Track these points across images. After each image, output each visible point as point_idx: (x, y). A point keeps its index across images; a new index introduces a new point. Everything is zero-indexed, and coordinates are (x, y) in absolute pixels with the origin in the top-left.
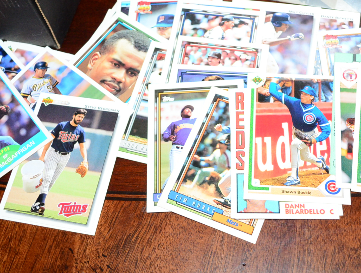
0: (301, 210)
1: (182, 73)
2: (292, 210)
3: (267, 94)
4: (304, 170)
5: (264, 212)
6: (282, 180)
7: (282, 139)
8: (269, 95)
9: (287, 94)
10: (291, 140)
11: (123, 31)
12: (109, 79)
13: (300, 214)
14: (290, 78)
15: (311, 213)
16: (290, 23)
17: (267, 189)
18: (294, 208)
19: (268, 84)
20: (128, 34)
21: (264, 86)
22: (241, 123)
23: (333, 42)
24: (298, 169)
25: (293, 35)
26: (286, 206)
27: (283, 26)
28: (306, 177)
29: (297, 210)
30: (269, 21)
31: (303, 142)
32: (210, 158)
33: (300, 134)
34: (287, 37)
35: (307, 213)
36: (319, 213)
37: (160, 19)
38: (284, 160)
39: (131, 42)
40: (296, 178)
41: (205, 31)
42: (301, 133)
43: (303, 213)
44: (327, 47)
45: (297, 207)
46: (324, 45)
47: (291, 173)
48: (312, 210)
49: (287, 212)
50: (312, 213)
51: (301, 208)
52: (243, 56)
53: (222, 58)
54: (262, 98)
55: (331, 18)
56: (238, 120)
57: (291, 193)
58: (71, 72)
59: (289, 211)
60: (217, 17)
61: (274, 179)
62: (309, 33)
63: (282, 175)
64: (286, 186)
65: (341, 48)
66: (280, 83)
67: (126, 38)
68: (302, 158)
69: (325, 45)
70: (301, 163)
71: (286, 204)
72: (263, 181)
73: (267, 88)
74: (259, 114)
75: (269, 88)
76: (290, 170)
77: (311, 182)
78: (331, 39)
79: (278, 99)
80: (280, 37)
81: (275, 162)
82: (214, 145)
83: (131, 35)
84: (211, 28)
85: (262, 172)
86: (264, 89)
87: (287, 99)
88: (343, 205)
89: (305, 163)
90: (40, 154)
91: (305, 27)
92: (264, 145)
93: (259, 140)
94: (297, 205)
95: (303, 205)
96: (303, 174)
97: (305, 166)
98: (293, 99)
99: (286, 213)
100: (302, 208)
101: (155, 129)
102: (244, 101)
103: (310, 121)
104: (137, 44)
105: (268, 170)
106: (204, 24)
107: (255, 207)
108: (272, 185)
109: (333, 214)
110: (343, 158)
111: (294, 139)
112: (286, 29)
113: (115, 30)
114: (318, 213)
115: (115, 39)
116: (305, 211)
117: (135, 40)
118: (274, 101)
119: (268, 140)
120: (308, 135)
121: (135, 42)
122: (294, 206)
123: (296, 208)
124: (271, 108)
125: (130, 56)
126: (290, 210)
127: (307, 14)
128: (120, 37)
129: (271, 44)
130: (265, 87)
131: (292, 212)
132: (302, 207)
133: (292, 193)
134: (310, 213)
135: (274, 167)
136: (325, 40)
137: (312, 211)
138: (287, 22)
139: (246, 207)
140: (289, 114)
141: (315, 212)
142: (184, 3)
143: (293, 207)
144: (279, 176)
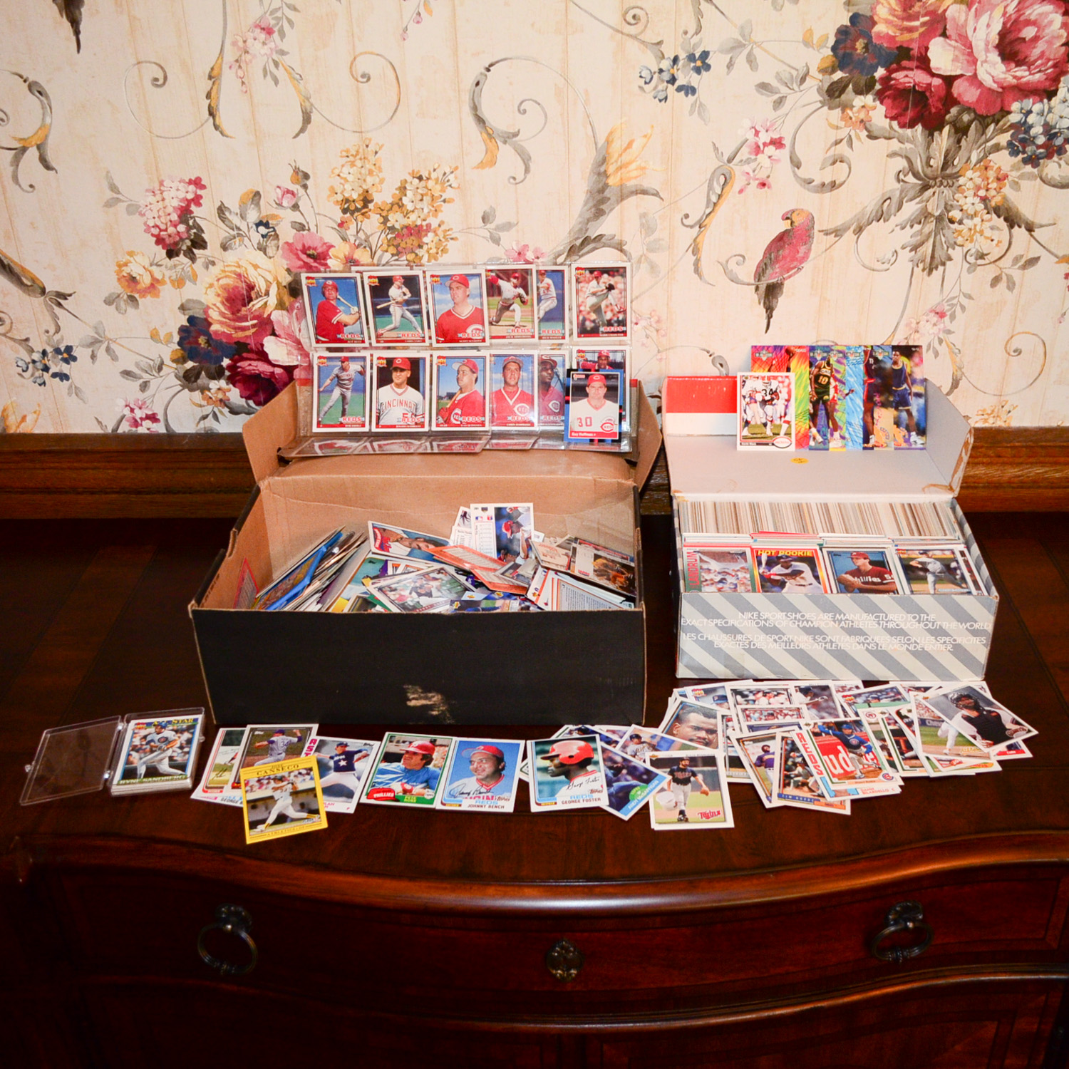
0: (873, 791)
1: (751, 727)
3: (819, 732)
7: (841, 756)
9: (832, 730)
11: (689, 708)
12: (695, 738)
13: (874, 794)
16: (814, 691)
17: (845, 783)
18: (867, 791)
19: (816, 726)
20: (695, 710)
22: (809, 750)
24: (860, 770)
25: (819, 698)
26: (862, 791)
27: (810, 694)
29: (870, 792)
30: (798, 691)
31: (856, 755)
32: (796, 772)
34: (816, 699)
37: (717, 698)
39: (700, 714)
40: (861, 775)
41: (754, 701)
44: (847, 702)
45: (869, 790)
47: (856, 772)
48: (880, 790)
49: (864, 793)
50: (881, 792)
52: (790, 713)
53: (775, 715)
54: (816, 734)
55: (842, 685)
56: (806, 749)
58: (662, 738)
60: (759, 692)
61: (847, 777)
64: (857, 779)
65: (857, 701)
66: (825, 725)
67: (694, 712)
68: (860, 764)
69: (845, 701)
71: (861, 789)
72: (840, 779)
74: (818, 743)
75: (818, 728)
77: (873, 776)
78: (848, 697)
79: (827, 734)
80: (811, 700)
81: (842, 767)
82: (795, 764)
83: (698, 710)
84: (758, 699)
86: (815, 729)
87: (834, 733)
88: (899, 785)
90: (666, 787)
91: (826, 693)
95: (873, 788)
97: (864, 768)
98: (837, 732)
102: (804, 738)
103: (855, 743)
104: (705, 715)
106: (751, 697)
107: (840, 793)
108: (847, 780)
109: (894, 790)
110: (888, 760)
111: (849, 754)
112: (812, 695)
114: (885, 791)
115: (684, 714)
116: (877, 792)
117: (702, 713)
120: (858, 751)
125: (703, 723)
128: (689, 712)
129: (807, 704)
131: (867, 793)
136: (843, 698)
138: (811, 691)
139: (835, 794)
140: (839, 741)
142: (731, 687)
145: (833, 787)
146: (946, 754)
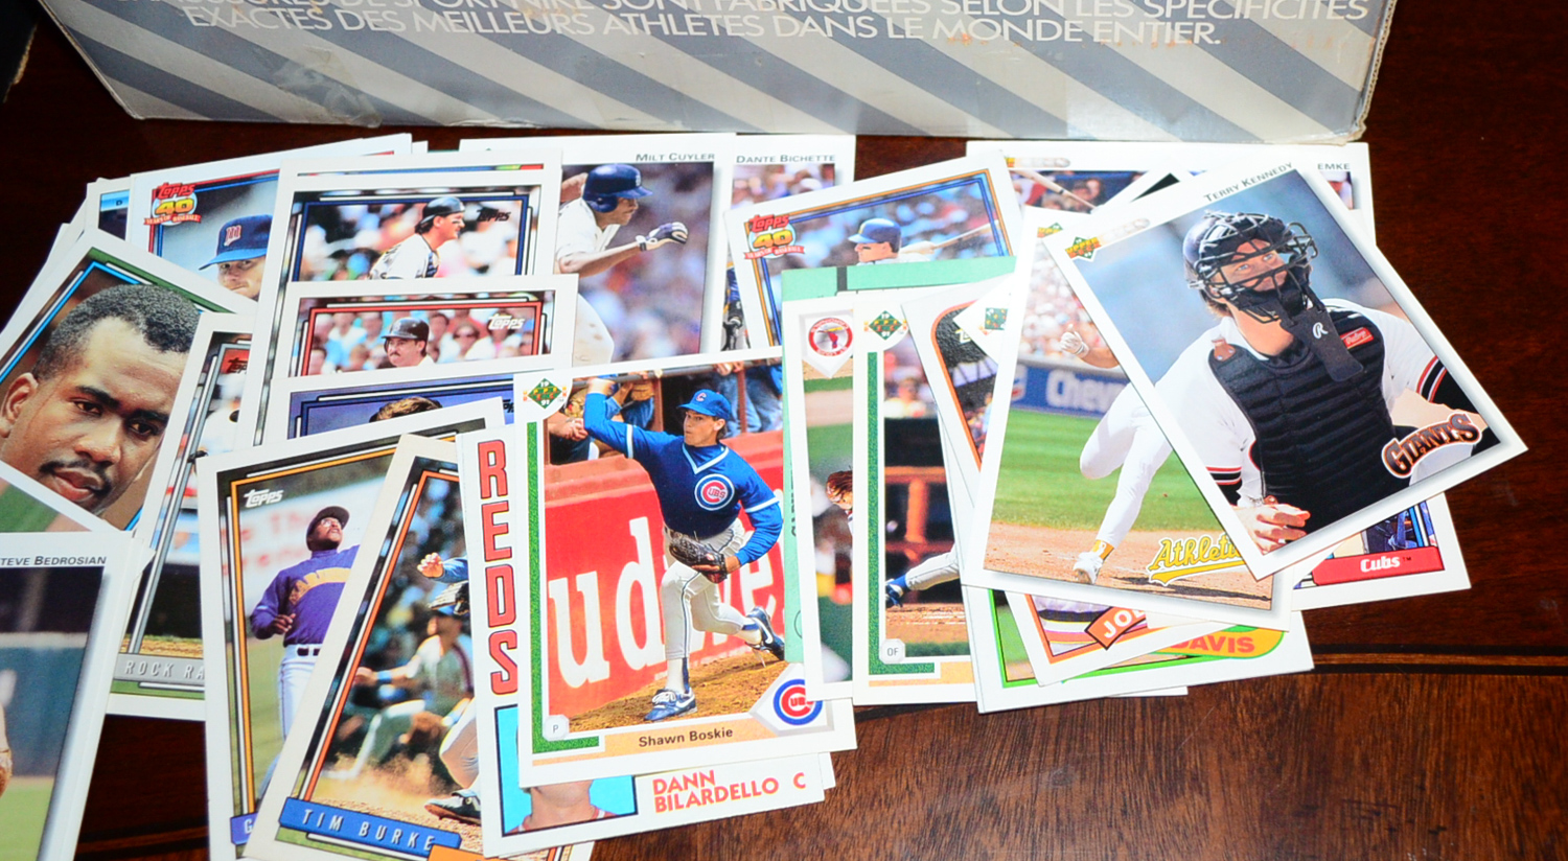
0: (703, 792)
1: (306, 406)
2: (676, 796)
3: (578, 435)
4: (708, 660)
5: (589, 819)
6: (638, 704)
7: (630, 573)
8: (582, 437)
9: (639, 424)
10: (660, 571)
11: (108, 293)
12: (68, 457)
13: (702, 806)
14: (648, 372)
15: (737, 795)
16: (644, 194)
17: (594, 742)
18: (681, 789)
19: (578, 402)
20: (126, 301)
21: (566, 411)
22: (501, 542)
23: (774, 237)
24: (688, 660)
25: (654, 233)
26: (656, 787)
27: (621, 208)
28: (716, 681)
29: (693, 795)
30: (577, 196)
31: (699, 570)
32: (408, 671)
33: (686, 547)
34: (635, 240)
35: (724, 799)
36: (760, 794)
37: (228, 234)
38: (641, 639)
39: (138, 324)
40: (681, 692)
41: (372, 256)
42: (691, 545)
43: (711, 801)
44: (758, 255)
45: (689, 785)
46: (748, 251)
47: (666, 678)
48: (737, 785)
49: (661, 806)
50: (739, 797)
51: (703, 785)
52: (500, 322)
53: (431, 337)
54: (563, 450)
55: (768, 162)
56: (491, 531)
57: (668, 742)
59: (666, 803)
60: (408, 205)
61: (613, 707)
62: (702, 220)
63: (637, 689)
64: (653, 721)
65: (802, 252)
66: (618, 394)
67: (119, 314)
68: (699, 625)
69: (751, 251)
70: (696, 641)
71: (656, 782)
72: (580, 719)
73: (577, 414)
74: (554, 504)
75: (582, 413)
76: (663, 667)
77: (730, 696)
78: (770, 230)
79: (613, 446)
80: (614, 243)
81: (613, 652)
82: (418, 625)
83: (136, 302)
84: (392, 243)
85: (574, 690)
86: (568, 419)
87: (642, 438)
88: (832, 753)
89: (709, 638)
91: (690, 203)
92: (576, 600)
93: (560, 587)
94: (692, 778)
95: (708, 775)
96: (702, 675)
97: (709, 648)
98: (660, 437)
99: (658, 810)
100: (708, 785)
101: (224, 604)
102: (506, 469)
103: (717, 500)
104: (155, 328)
105: (592, 681)
106: (367, 237)
107: (558, 806)
108: (607, 727)
109: (803, 786)
110: (823, 602)
111: (670, 566)
112: (629, 216)
113: (80, 294)
114: (756, 793)
115: (82, 322)
116: (717, 795)
117: (148, 316)
118: (602, 454)
119: (588, 582)
120: (712, 547)
121: (150, 323)
122: (682, 785)
123: (686, 788)
124: (592, 478)
125: (133, 372)
126: (669, 797)
127: (693, 160)
128: (100, 313)
129: (586, 270)
130: (572, 414)
131: (677, 802)
132: (706, 781)
133: (673, 742)
134: (734, 798)
135: (613, 669)
136: (751, 234)
137: (739, 789)
138: (632, 193)
139: (530, 812)
140: (651, 487)
141: (749, 790)
142: (299, 175)
143: (679, 787)
144: (627, 694)
145: (533, 770)
146: (1084, 579)
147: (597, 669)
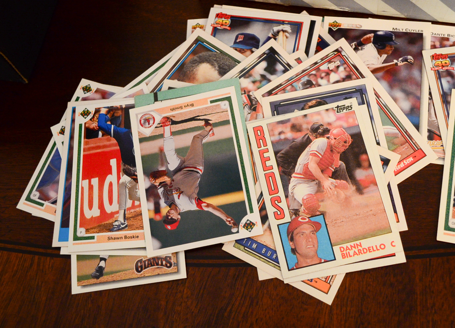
3: (95, 128)
4: (132, 211)
6: (108, 225)
8: (97, 129)
9: (116, 125)
10: (119, 178)
14: (120, 106)
16: (396, 44)
17: (93, 238)
19: (96, 117)
21: (92, 120)
24: (126, 210)
25: (401, 59)
27: (387, 48)
28: (135, 218)
30: (370, 42)
31: (132, 178)
33: (128, 170)
37: (239, 38)
38: (111, 202)
40: (123, 222)
42: (130, 169)
47: (118, 216)
57: (117, 239)
61: (100, 226)
63: (109, 220)
64: (113, 232)
66: (110, 114)
68: (131, 198)
70: (129, 203)
72: (89, 229)
73: (96, 121)
74: (86, 153)
75: (97, 120)
76: (117, 212)
77: (139, 224)
81: (101, 206)
86: (93, 122)
87: (117, 130)
89: (133, 203)
92: (91, 187)
96: (130, 216)
97: (133, 206)
107: (307, 259)
108: (98, 233)
111: (122, 176)
112: (390, 52)
118: (103, 136)
124: (99, 144)
130: (94, 121)
133: (119, 239)
138: (391, 43)
140: (118, 148)
144: (105, 221)
147: (96, 212)
